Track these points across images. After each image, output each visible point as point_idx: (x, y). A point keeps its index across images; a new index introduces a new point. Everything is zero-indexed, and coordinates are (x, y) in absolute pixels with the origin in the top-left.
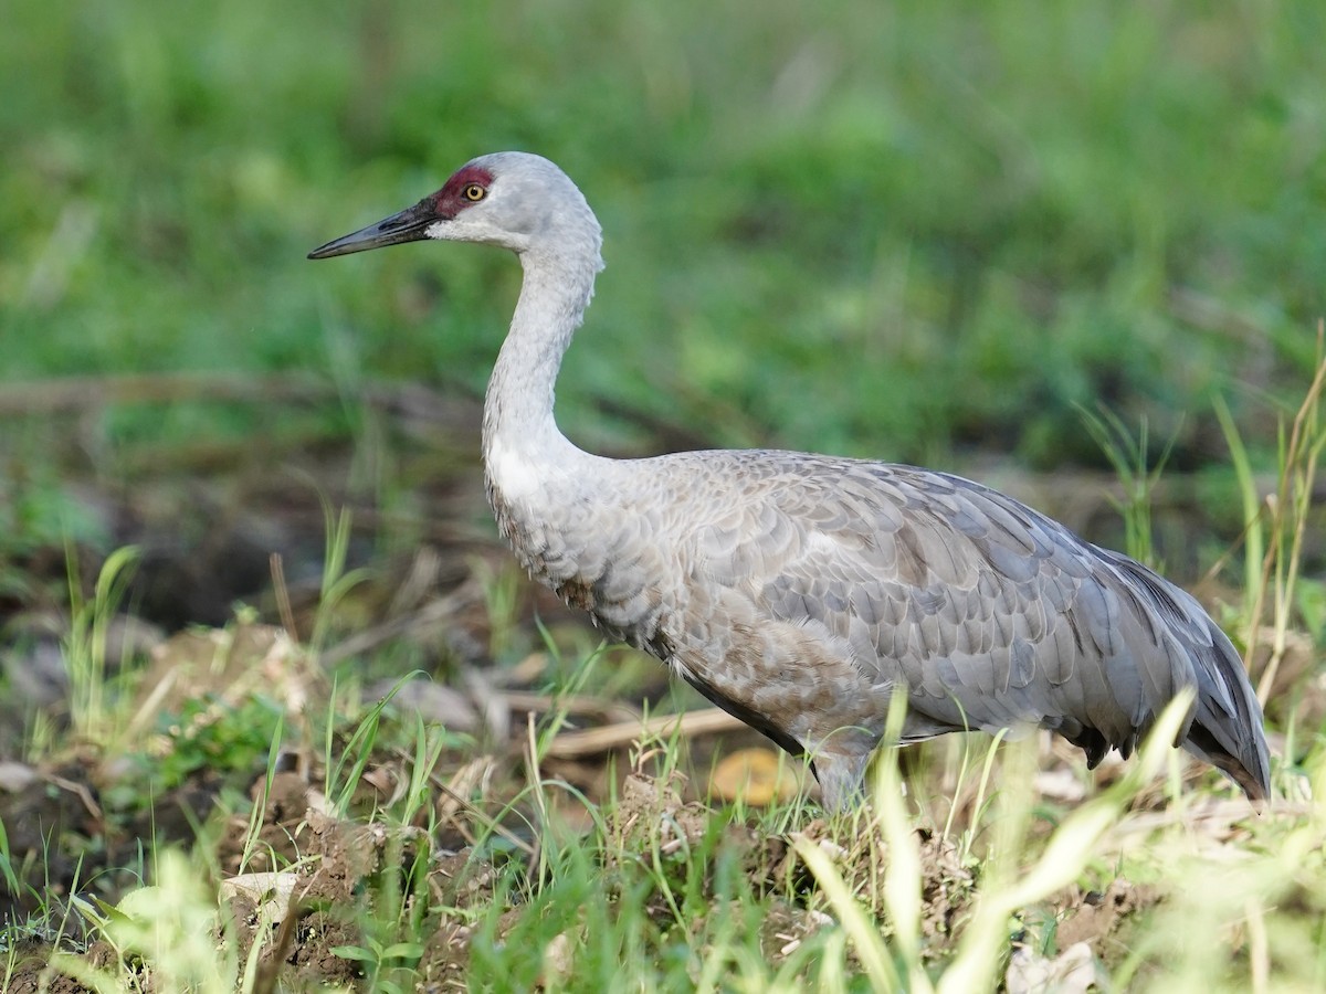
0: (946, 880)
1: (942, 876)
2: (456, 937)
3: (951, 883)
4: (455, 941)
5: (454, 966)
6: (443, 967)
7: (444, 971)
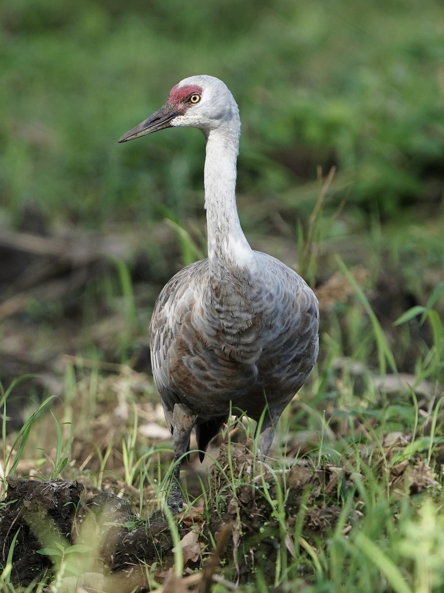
0: (428, 487)
1: (427, 485)
2: (126, 539)
3: (431, 488)
4: (127, 540)
5: (127, 554)
6: (121, 555)
7: (121, 557)
